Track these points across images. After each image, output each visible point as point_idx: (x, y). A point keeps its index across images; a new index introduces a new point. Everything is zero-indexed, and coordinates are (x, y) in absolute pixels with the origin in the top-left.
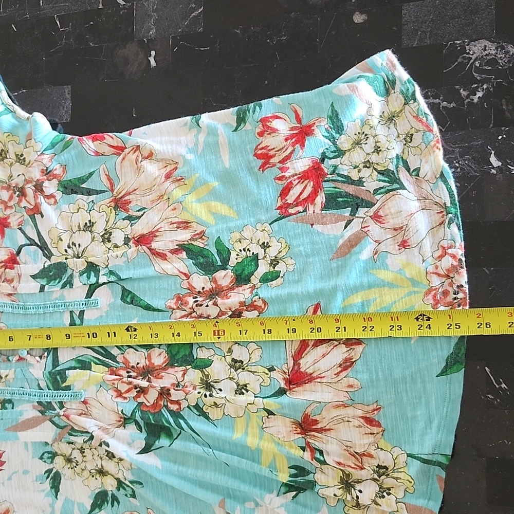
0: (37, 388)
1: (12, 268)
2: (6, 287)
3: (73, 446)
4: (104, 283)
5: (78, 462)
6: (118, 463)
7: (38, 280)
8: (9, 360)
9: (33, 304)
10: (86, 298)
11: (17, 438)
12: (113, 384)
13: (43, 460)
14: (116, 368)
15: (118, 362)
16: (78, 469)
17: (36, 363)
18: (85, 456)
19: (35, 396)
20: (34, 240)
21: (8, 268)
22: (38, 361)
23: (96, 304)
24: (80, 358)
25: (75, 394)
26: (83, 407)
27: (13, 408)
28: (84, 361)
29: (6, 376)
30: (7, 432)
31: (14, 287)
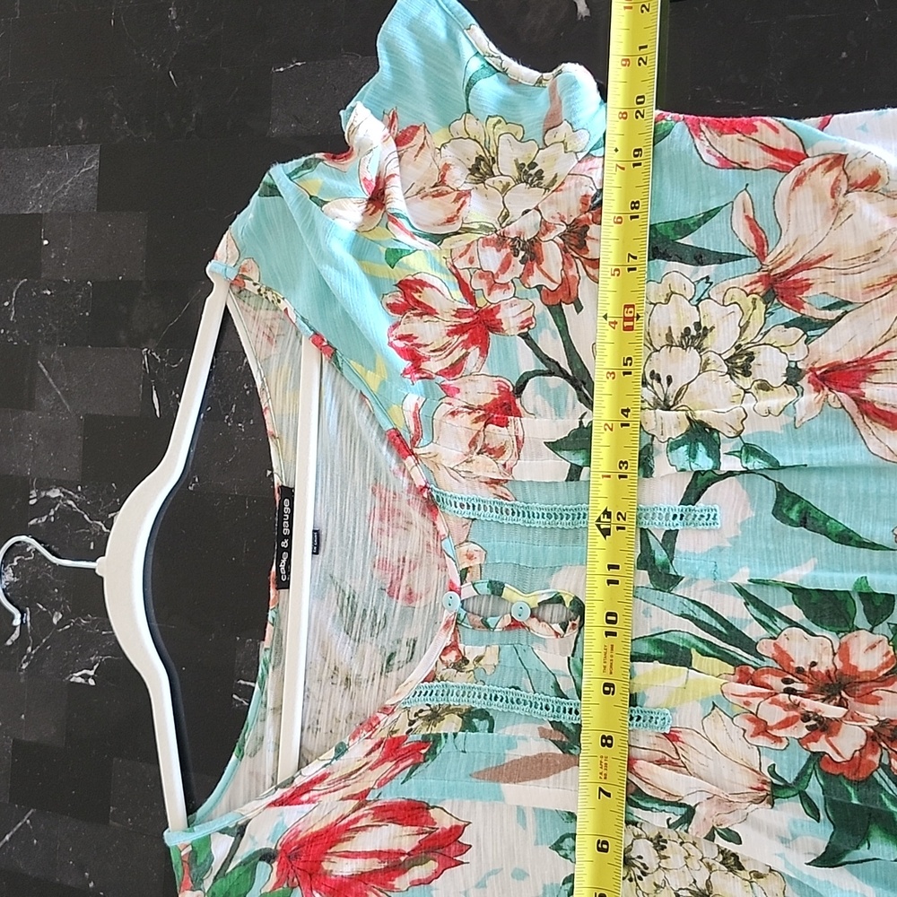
0: (552, 691)
1: (503, 423)
2: (486, 464)
3: (637, 830)
4: (731, 474)
5: (647, 868)
6: (751, 882)
7: (565, 454)
8: (487, 626)
9: (550, 507)
10: (681, 504)
11: (500, 797)
12: (747, 703)
13: (562, 853)
14: (756, 668)
15: (760, 656)
16: (646, 884)
17: (554, 637)
18: (665, 857)
19: (547, 709)
20: (557, 363)
21: (492, 423)
22: (557, 634)
23: (711, 518)
24: (663, 637)
25: (648, 716)
26: (667, 746)
27: (491, 730)
28: (672, 644)
29: (479, 659)
30: (474, 780)
31: (504, 465)
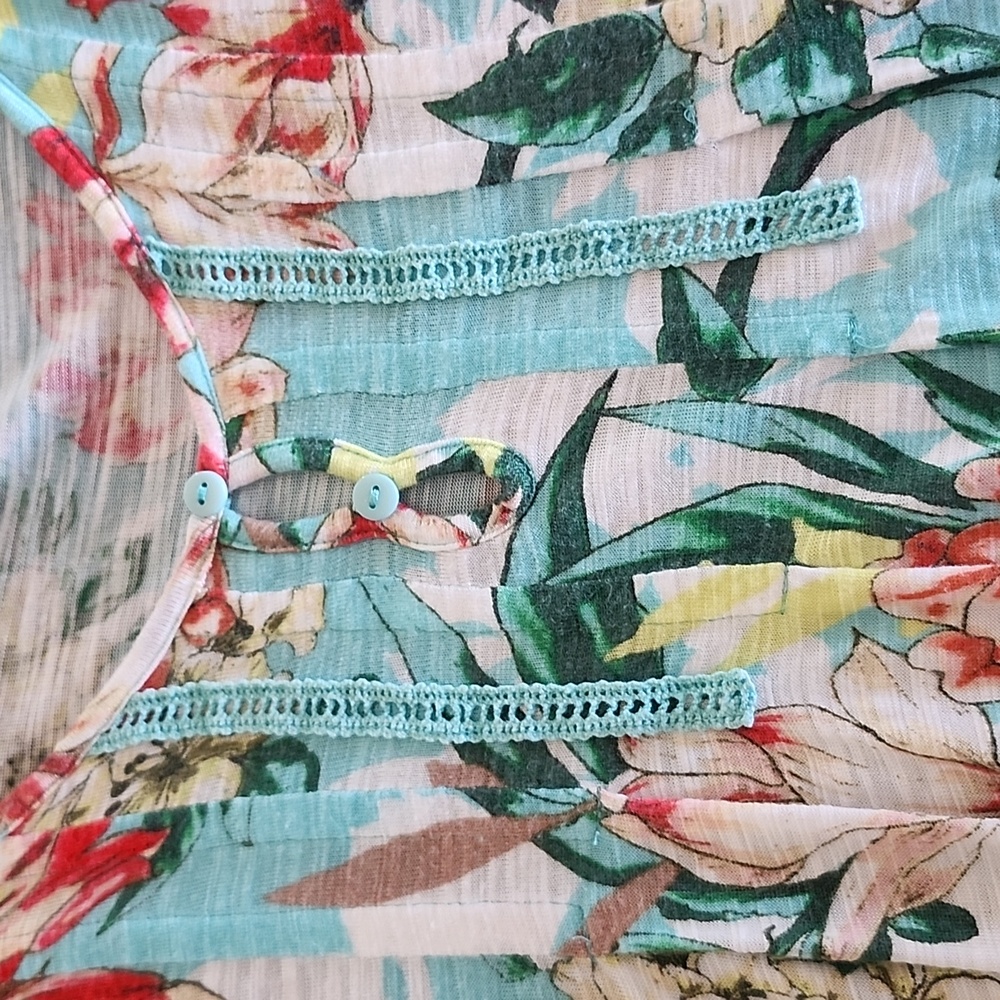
0: (457, 673)
1: (320, 72)
2: (280, 172)
3: (686, 977)
4: (893, 99)
7: (476, 123)
8: (292, 540)
9: (443, 248)
10: (762, 194)
11: (338, 941)
12: (938, 609)
14: (955, 531)
15: (966, 503)
17: (457, 545)
19: (447, 716)
21: (294, 74)
22: (462, 536)
23: (840, 209)
24: (723, 504)
25: (696, 694)
26: (750, 760)
27: (311, 785)
28: (744, 515)
29: (276, 621)
30: (274, 908)
31: (326, 170)
